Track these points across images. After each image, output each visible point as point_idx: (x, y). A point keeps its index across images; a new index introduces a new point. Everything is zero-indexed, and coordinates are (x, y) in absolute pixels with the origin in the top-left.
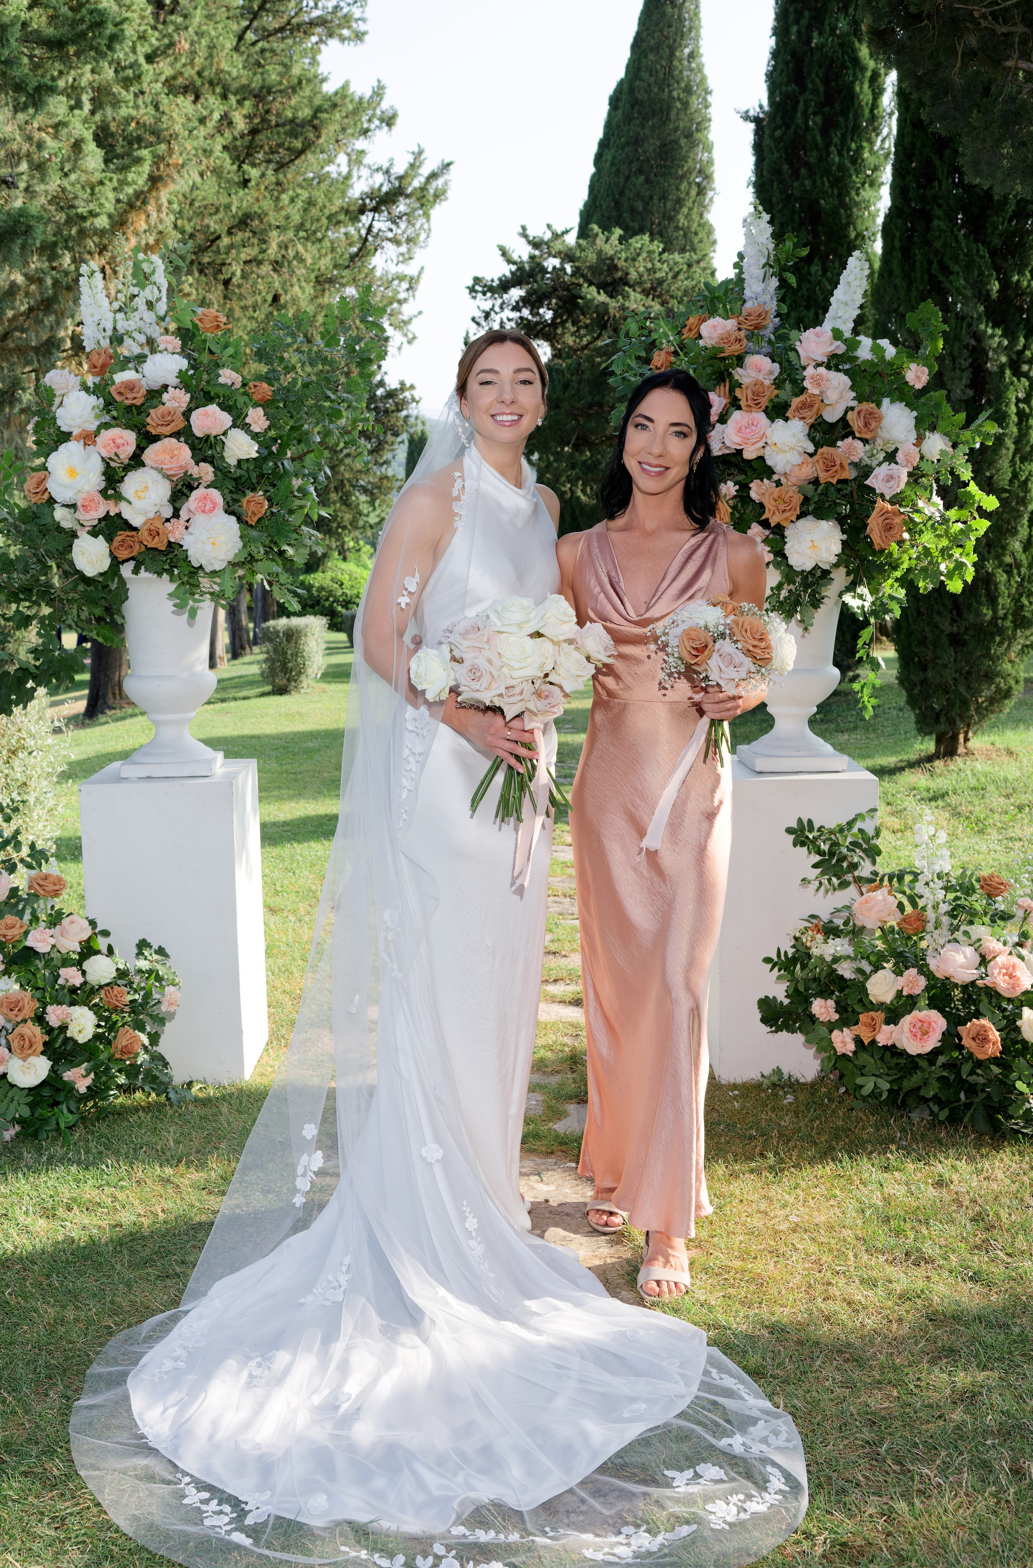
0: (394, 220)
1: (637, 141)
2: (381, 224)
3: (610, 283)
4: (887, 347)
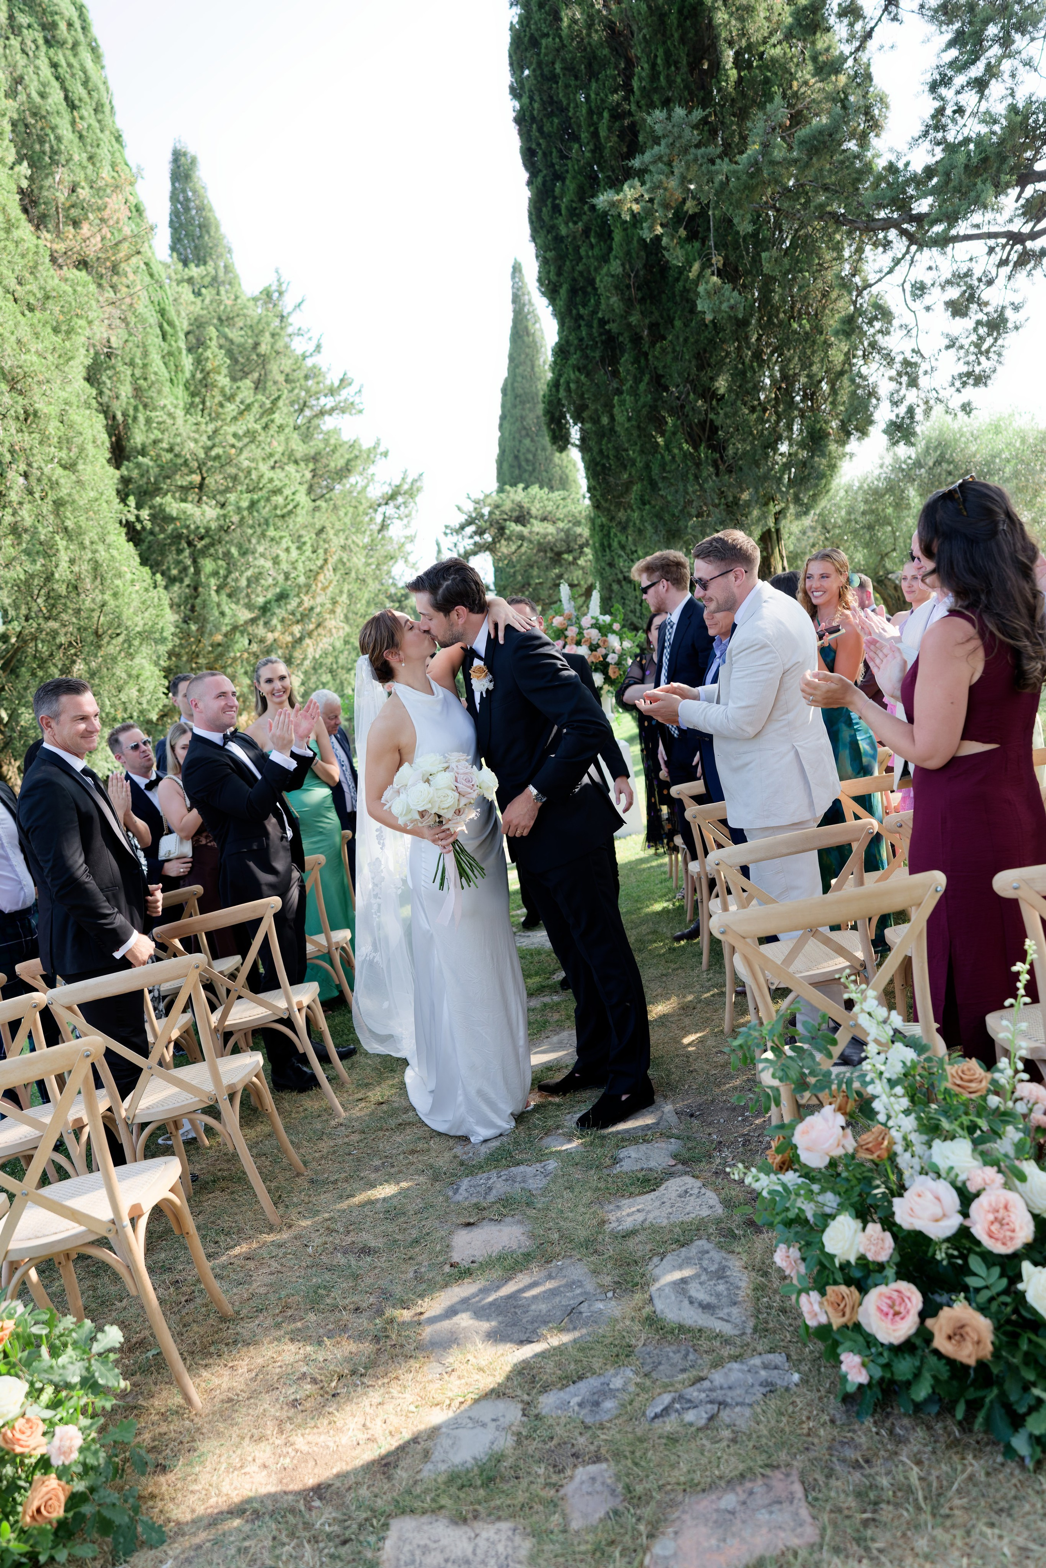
0: (398, 508)
1: (523, 418)
2: (390, 510)
3: (522, 518)
4: (607, 618)
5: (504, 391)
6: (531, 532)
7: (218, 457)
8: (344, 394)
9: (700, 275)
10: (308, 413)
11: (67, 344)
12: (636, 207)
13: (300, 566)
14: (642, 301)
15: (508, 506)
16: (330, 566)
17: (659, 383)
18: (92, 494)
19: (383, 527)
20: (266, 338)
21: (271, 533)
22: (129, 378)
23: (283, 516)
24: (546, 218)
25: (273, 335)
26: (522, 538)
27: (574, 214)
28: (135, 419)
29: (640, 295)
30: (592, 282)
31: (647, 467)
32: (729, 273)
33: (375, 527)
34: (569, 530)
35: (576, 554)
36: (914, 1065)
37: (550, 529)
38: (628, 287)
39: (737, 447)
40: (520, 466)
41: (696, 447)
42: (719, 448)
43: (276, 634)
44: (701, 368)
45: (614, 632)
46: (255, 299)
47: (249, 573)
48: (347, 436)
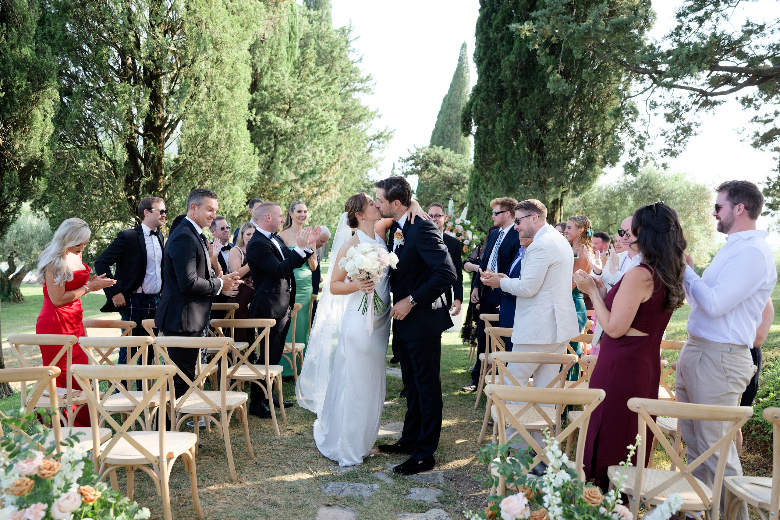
0: (379, 143)
1: (450, 115)
2: (375, 143)
3: (438, 162)
4: (469, 222)
5: (444, 100)
6: (441, 170)
7: (300, 99)
8: (367, 83)
9: (552, 72)
10: (347, 88)
11: (245, 33)
12: (528, 33)
13: (325, 160)
14: (521, 76)
15: (433, 155)
16: (339, 163)
17: (520, 116)
18: (238, 104)
19: (370, 150)
20: (338, 50)
21: (315, 140)
22: (269, 54)
23: (323, 134)
24: (484, 28)
25: (341, 49)
26: (436, 172)
27: (498, 29)
28: (266, 73)
29: (521, 73)
30: (499, 62)
31: (506, 154)
32: (566, 74)
33: (366, 150)
34: (460, 174)
35: (460, 186)
36: (568, 483)
37: (451, 171)
38: (516, 68)
39: (551, 156)
40: (443, 137)
41: (531, 151)
42: (542, 154)
43: (305, 190)
44: (542, 114)
45: (470, 230)
46: (337, 31)
47: (300, 157)
48: (363, 104)
